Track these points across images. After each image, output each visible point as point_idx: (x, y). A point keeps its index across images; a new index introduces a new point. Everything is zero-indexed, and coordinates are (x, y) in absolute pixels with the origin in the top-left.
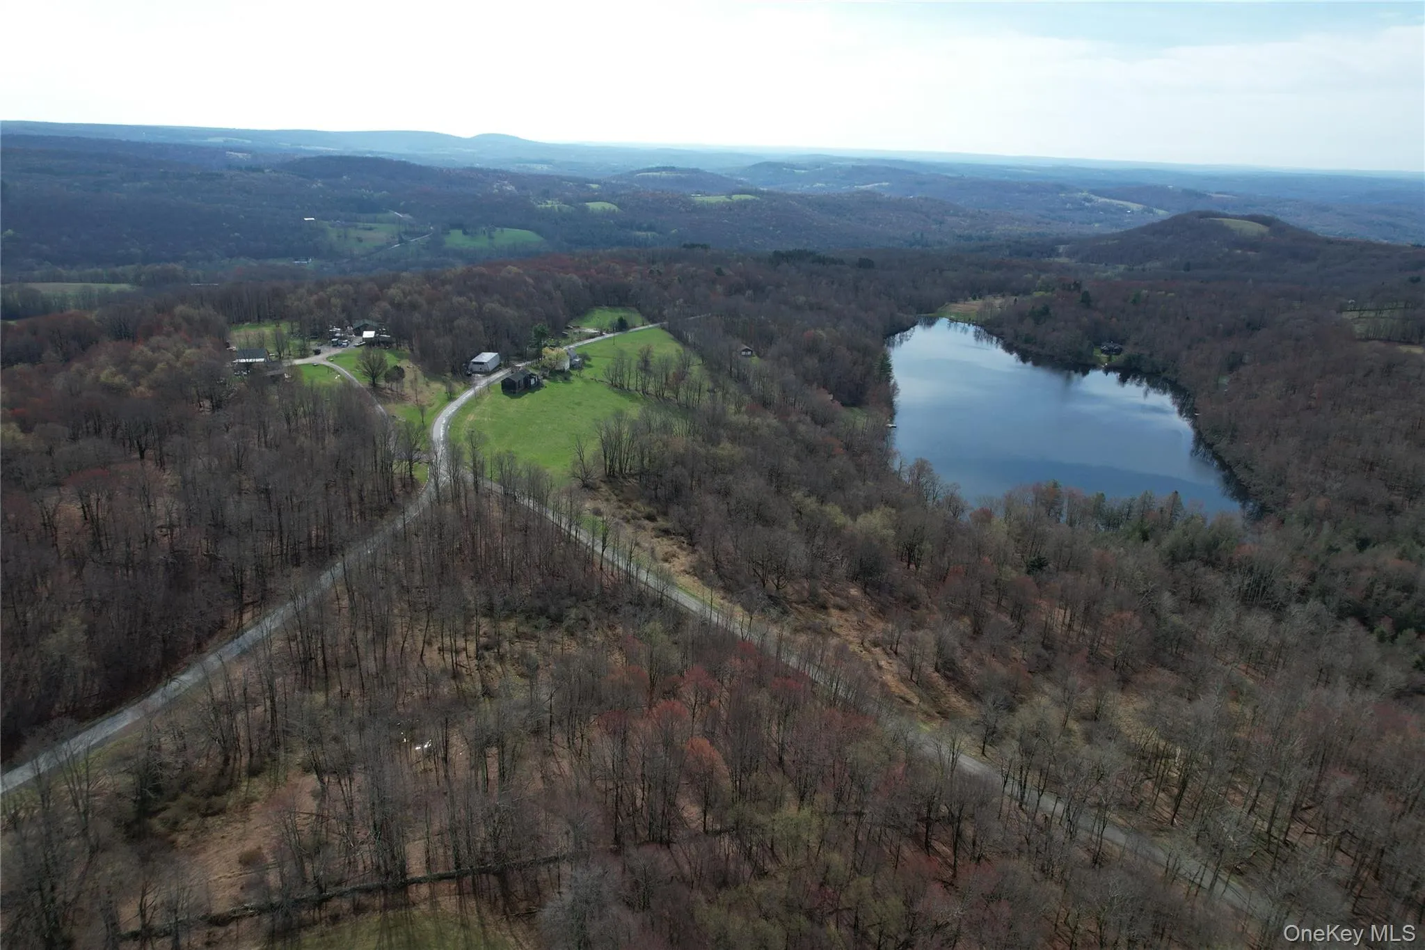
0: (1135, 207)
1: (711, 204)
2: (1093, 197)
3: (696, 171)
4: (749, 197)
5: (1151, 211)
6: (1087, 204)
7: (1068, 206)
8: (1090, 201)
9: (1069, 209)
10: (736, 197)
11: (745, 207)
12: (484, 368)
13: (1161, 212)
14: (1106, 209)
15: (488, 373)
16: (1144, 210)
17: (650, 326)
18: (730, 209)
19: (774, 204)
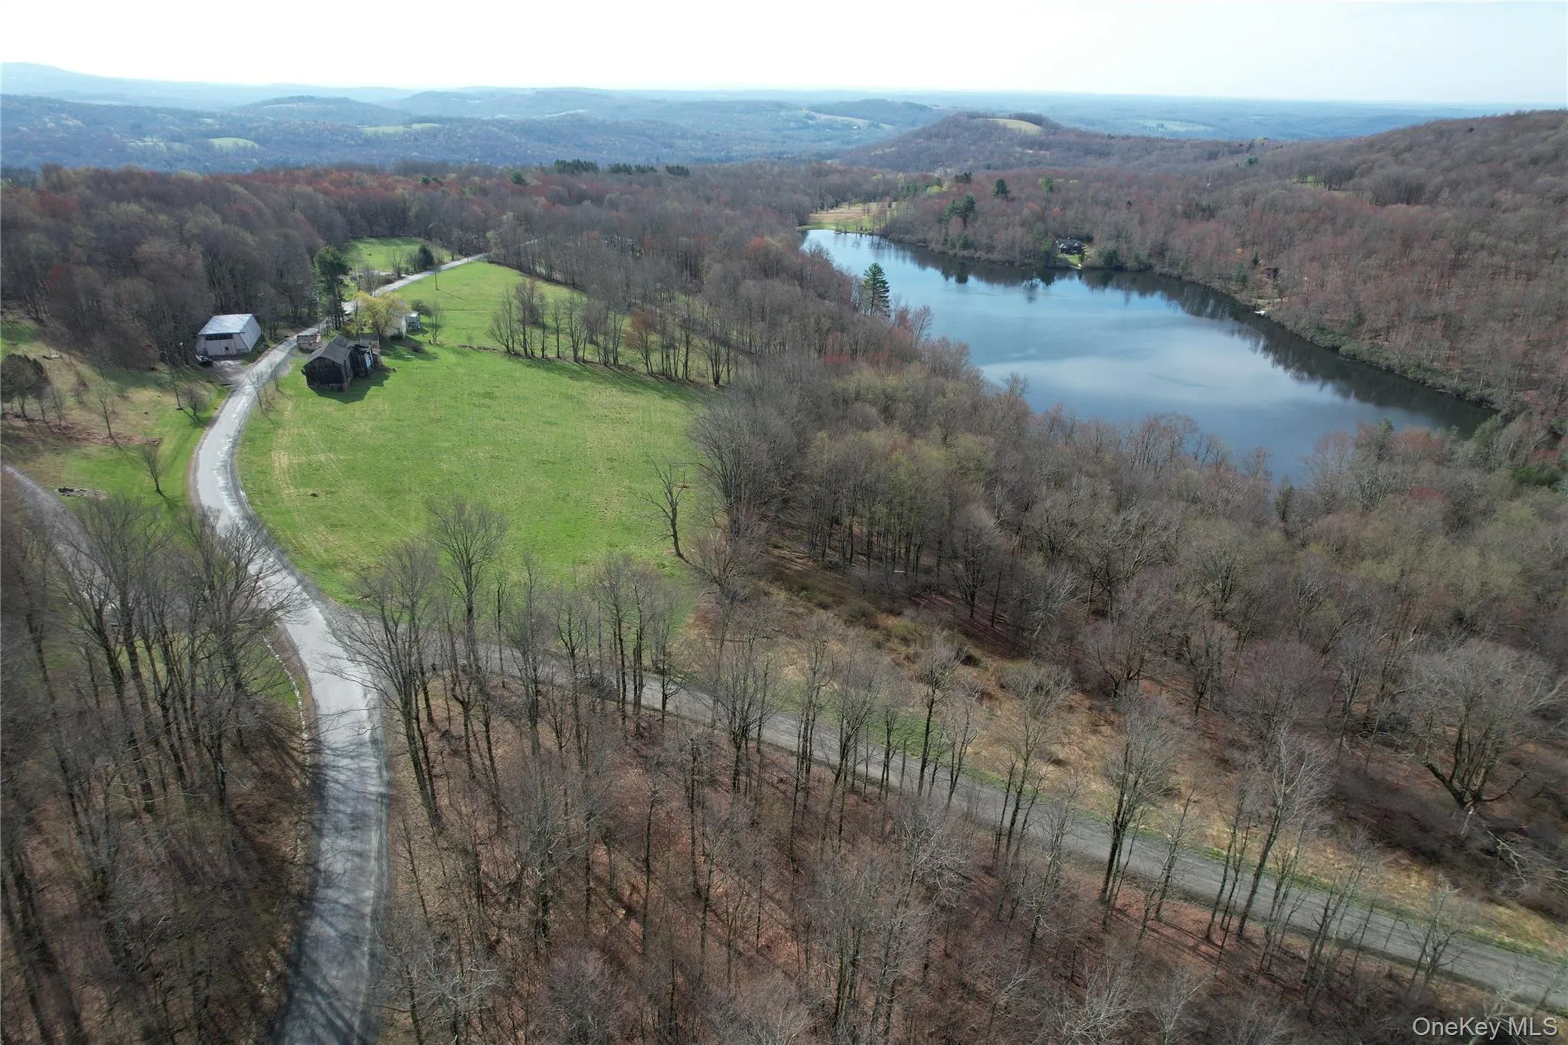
0: (860, 122)
1: (389, 135)
2: (816, 115)
3: (345, 101)
4: (429, 125)
5: (877, 127)
6: (810, 122)
7: (792, 124)
8: (812, 118)
9: (793, 129)
10: (417, 127)
11: (435, 135)
12: (234, 346)
13: (887, 127)
14: (831, 126)
15: (251, 356)
16: (872, 125)
17: (465, 260)
18: (416, 139)
19: (471, 131)
